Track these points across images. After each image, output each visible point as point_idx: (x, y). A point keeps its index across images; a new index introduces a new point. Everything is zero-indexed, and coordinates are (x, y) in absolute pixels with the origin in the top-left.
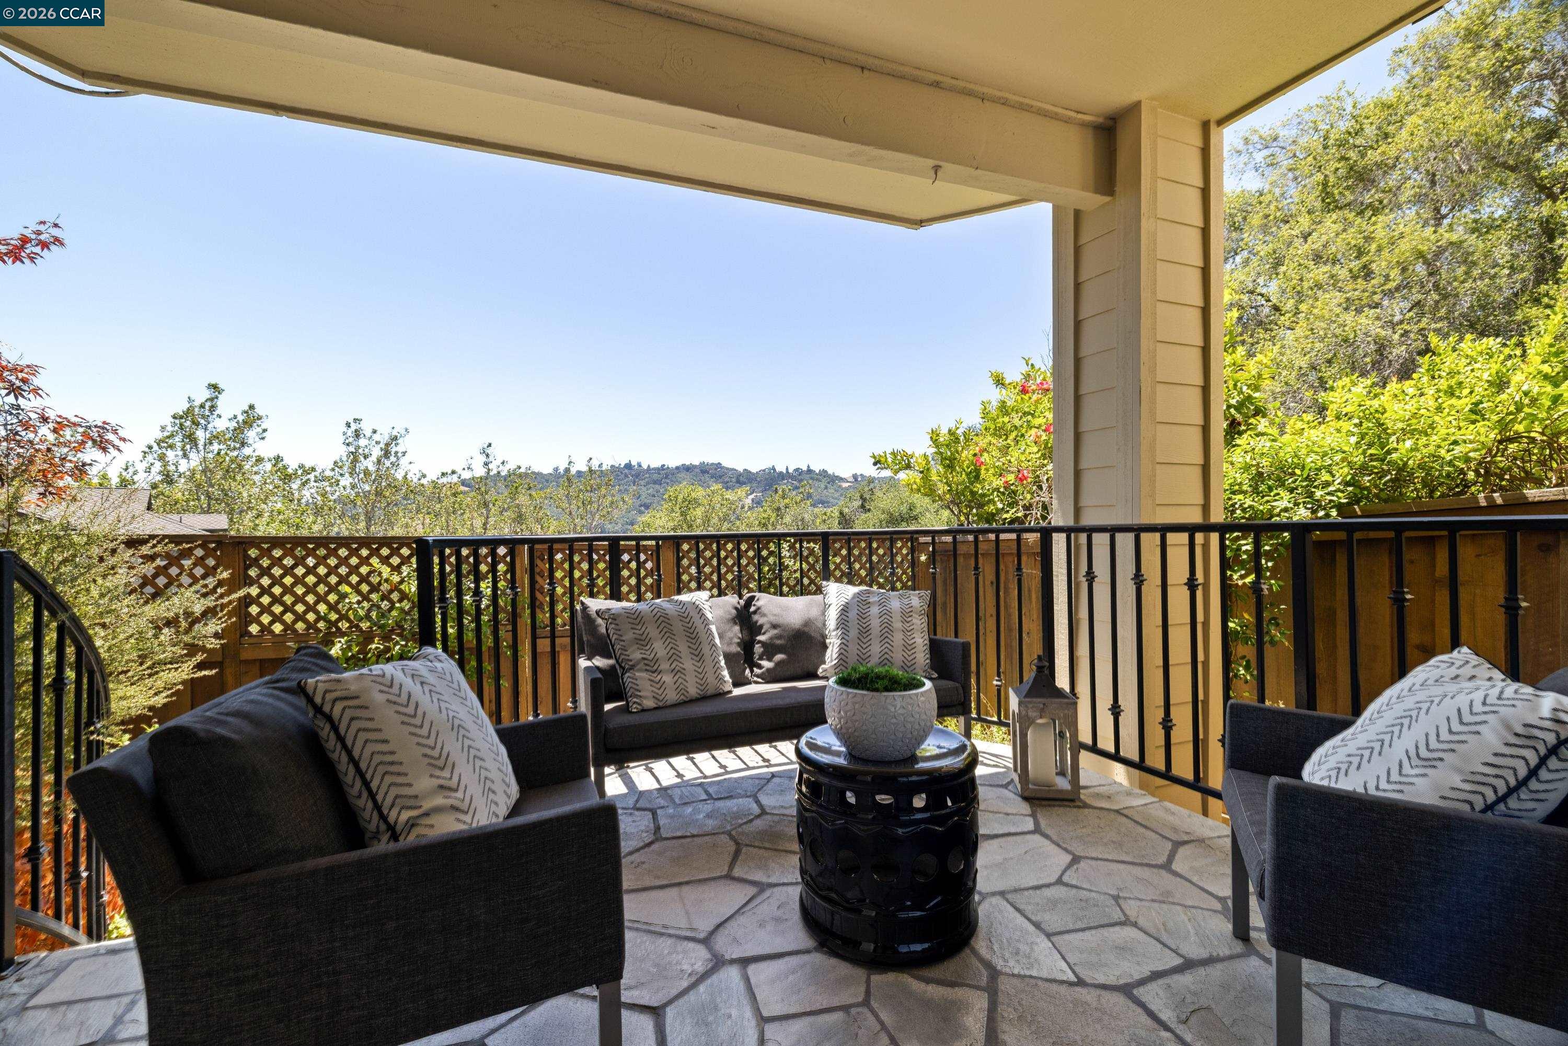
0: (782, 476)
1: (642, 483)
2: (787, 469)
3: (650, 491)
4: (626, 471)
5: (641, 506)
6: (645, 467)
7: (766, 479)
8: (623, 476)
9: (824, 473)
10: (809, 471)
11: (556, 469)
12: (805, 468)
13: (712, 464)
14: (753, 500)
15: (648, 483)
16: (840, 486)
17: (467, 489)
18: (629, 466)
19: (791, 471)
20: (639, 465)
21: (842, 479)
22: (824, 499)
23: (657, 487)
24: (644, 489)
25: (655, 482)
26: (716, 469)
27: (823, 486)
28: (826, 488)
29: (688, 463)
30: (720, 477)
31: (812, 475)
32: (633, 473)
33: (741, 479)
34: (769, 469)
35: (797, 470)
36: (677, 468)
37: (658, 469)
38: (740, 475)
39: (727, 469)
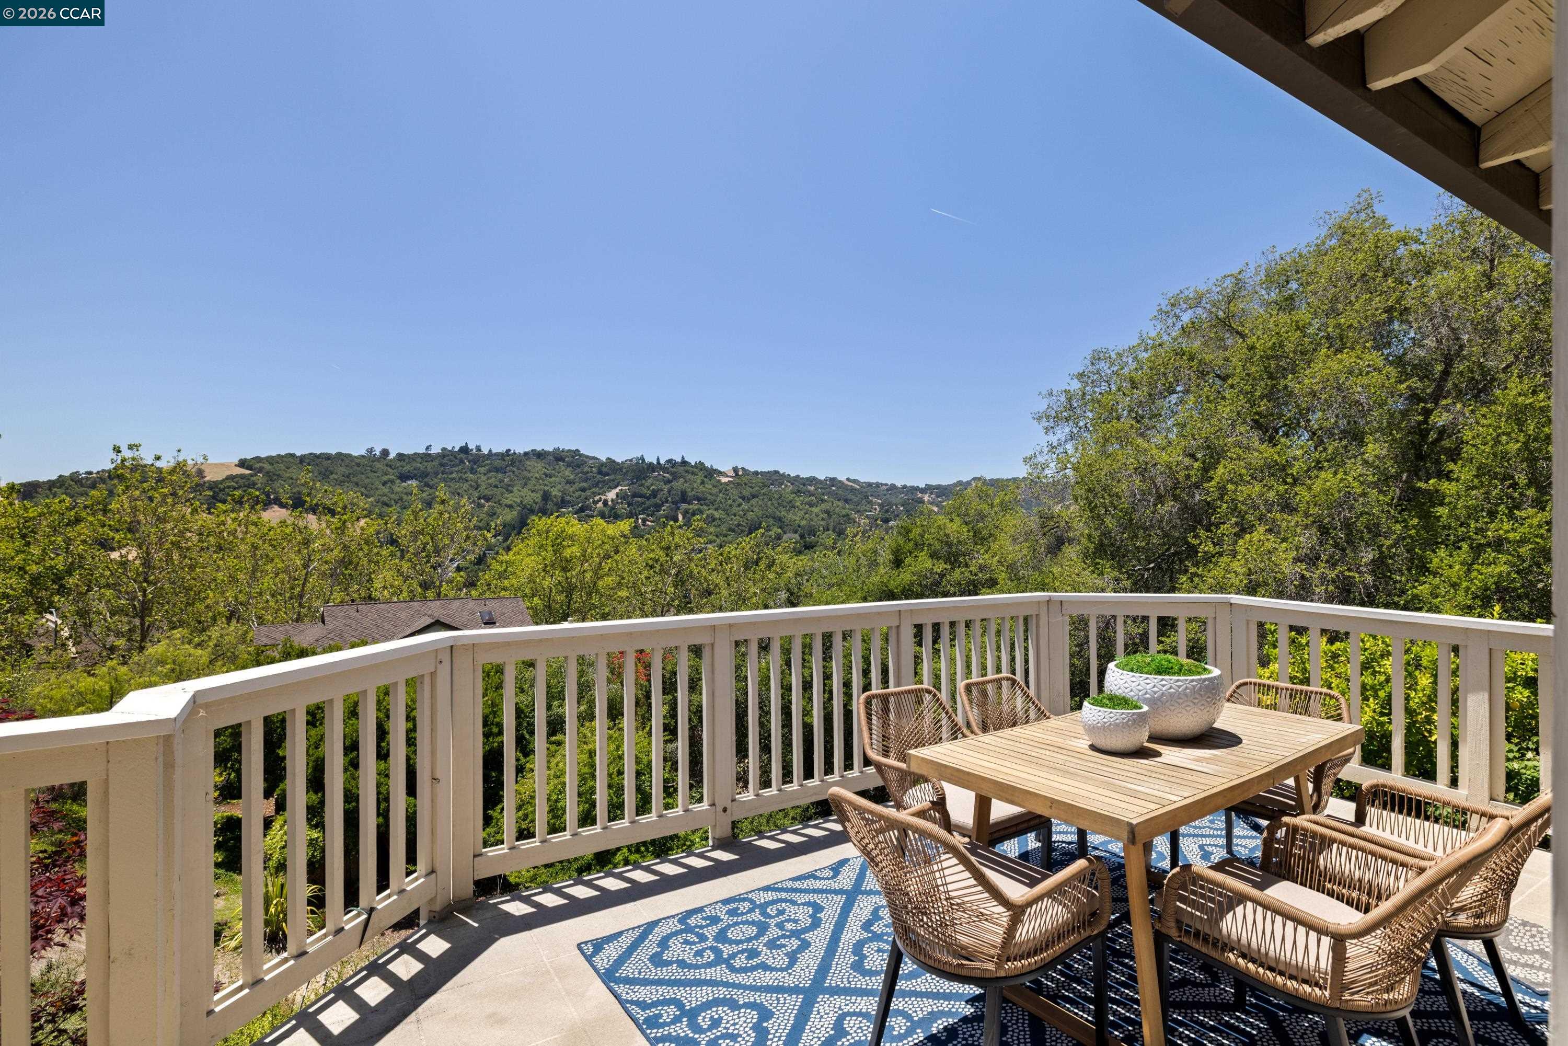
0: (652, 467)
1: (482, 470)
2: (658, 459)
3: (492, 481)
4: (462, 455)
5: (479, 498)
6: (486, 452)
7: (634, 471)
8: (457, 461)
9: (700, 466)
10: (684, 463)
11: (370, 450)
12: (679, 460)
13: (569, 451)
14: (617, 495)
15: (490, 471)
16: (719, 481)
17: (248, 472)
18: (465, 450)
19: (662, 462)
20: (478, 449)
21: (720, 473)
22: (700, 495)
23: (501, 475)
24: (484, 478)
25: (497, 470)
26: (573, 457)
27: (699, 481)
28: (703, 483)
29: (539, 449)
30: (578, 466)
31: (686, 468)
32: (471, 458)
33: (604, 469)
34: (638, 459)
35: (669, 461)
36: (526, 454)
37: (502, 454)
38: (602, 464)
39: (587, 457)
